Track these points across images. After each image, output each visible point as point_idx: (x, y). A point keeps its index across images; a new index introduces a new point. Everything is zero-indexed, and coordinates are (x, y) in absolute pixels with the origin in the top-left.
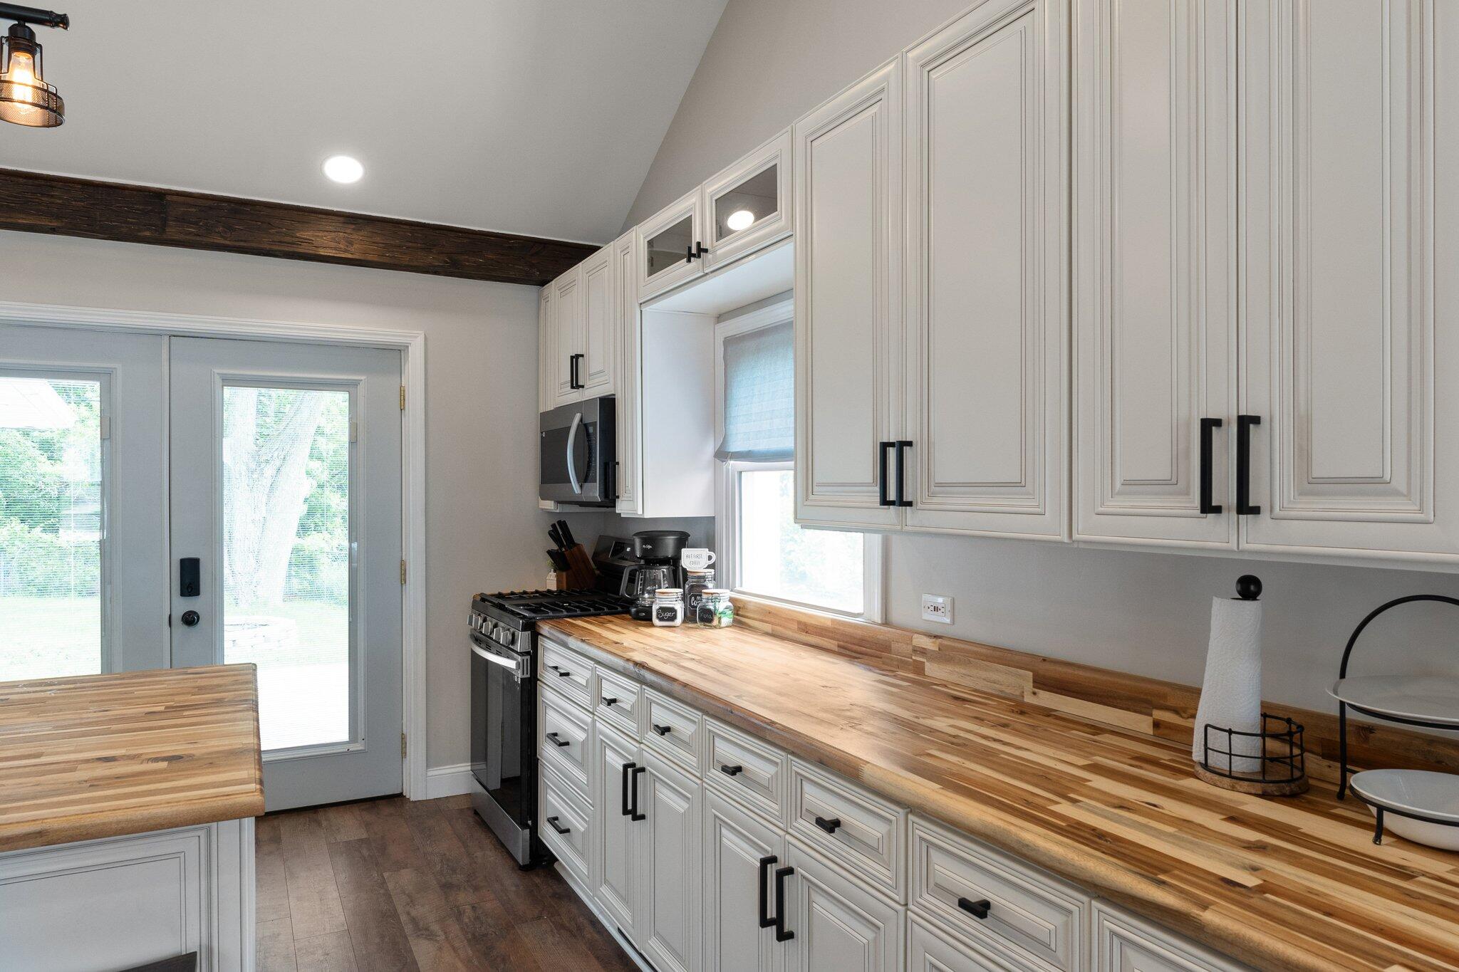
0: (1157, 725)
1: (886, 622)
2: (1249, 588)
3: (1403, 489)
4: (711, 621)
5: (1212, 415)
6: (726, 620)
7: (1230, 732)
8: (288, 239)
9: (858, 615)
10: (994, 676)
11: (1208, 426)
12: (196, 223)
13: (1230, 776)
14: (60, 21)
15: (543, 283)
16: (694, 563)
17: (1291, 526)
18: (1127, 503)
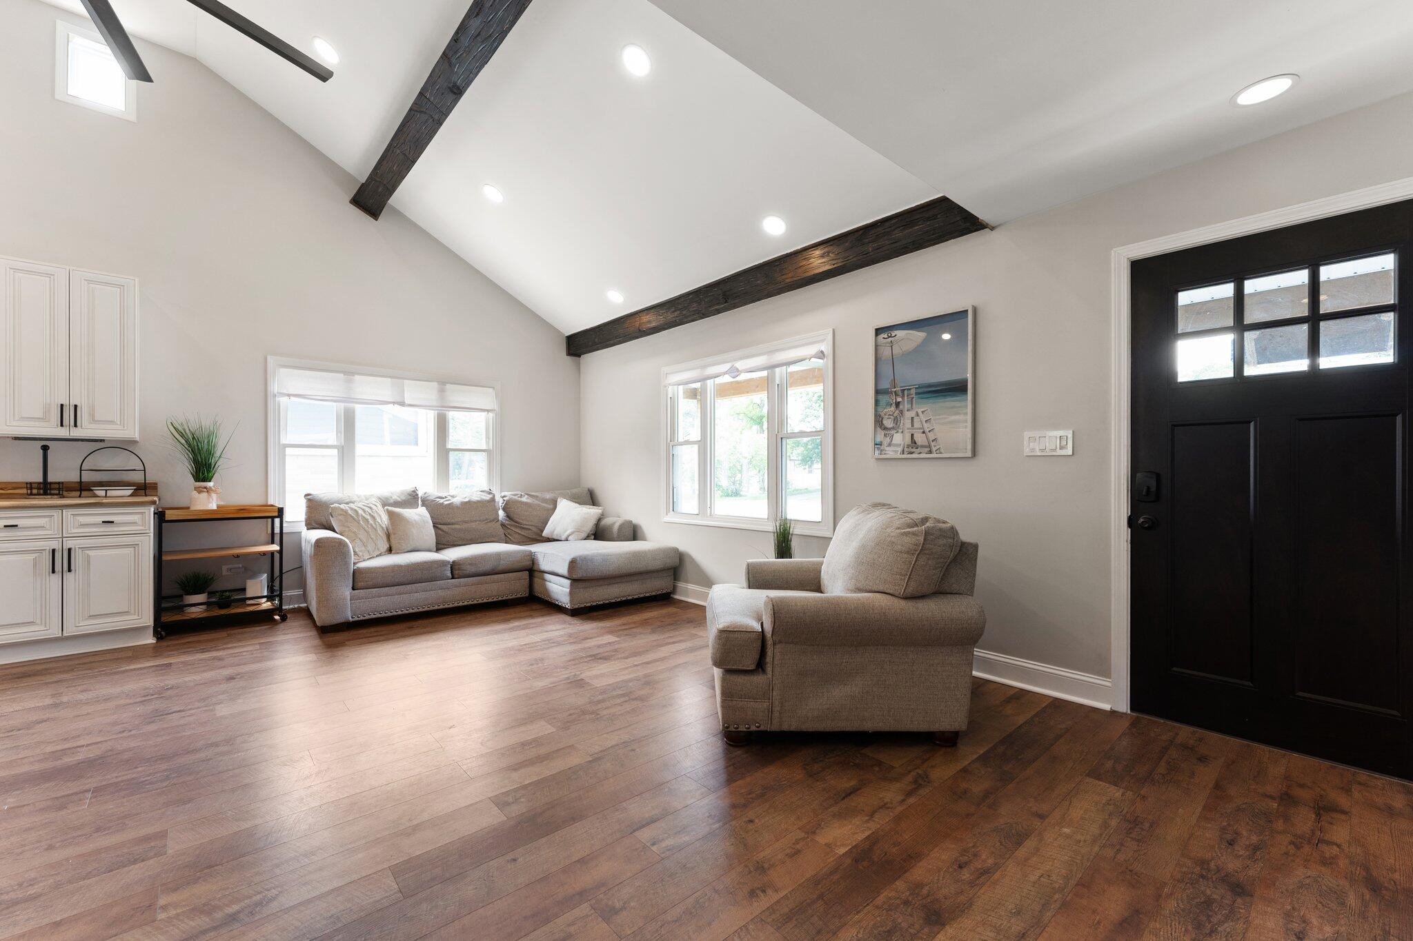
2: (45, 448)
3: (119, 423)
5: (62, 404)
11: (61, 406)
17: (86, 430)
18: (22, 423)
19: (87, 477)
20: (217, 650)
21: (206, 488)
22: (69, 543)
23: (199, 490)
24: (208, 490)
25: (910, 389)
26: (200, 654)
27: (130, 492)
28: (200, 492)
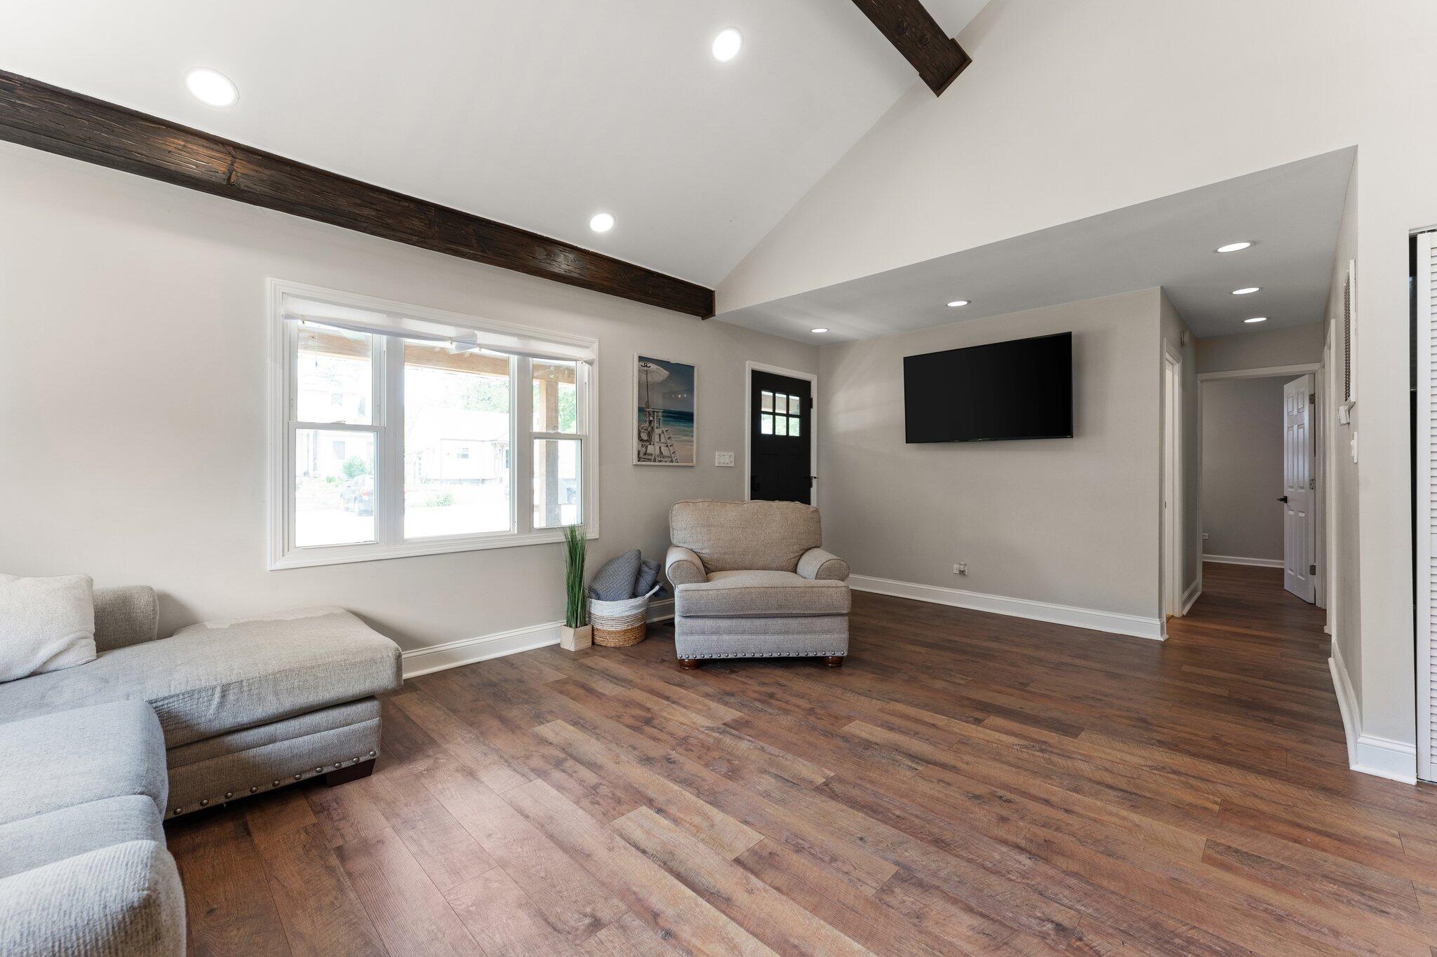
25: (658, 412)
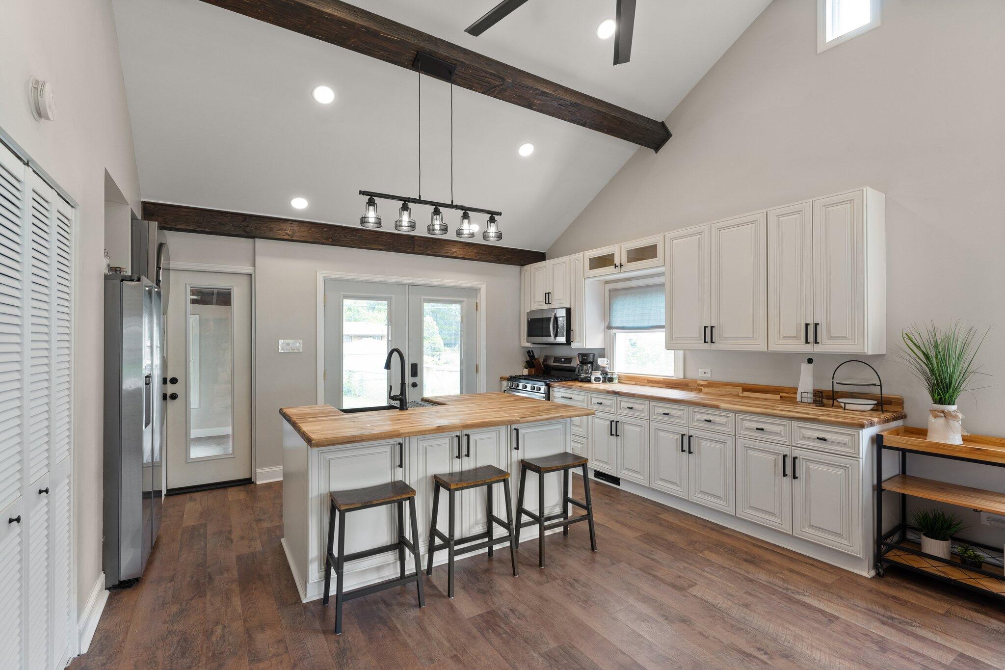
0: (781, 397)
1: (685, 378)
2: (810, 361)
3: (851, 338)
4: (612, 381)
5: (807, 323)
6: (617, 381)
7: (808, 393)
8: (450, 251)
9: (673, 377)
10: (728, 390)
11: (807, 325)
12: (423, 247)
13: (808, 403)
14: (499, 214)
15: (523, 265)
16: (602, 363)
17: (826, 346)
18: (784, 342)
19: (837, 388)
20: (902, 631)
21: (943, 412)
22: (797, 453)
23: (936, 414)
24: (946, 415)
26: (878, 624)
27: (870, 407)
28: (936, 417)
